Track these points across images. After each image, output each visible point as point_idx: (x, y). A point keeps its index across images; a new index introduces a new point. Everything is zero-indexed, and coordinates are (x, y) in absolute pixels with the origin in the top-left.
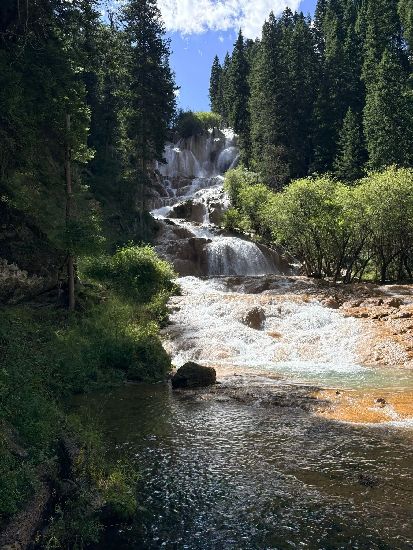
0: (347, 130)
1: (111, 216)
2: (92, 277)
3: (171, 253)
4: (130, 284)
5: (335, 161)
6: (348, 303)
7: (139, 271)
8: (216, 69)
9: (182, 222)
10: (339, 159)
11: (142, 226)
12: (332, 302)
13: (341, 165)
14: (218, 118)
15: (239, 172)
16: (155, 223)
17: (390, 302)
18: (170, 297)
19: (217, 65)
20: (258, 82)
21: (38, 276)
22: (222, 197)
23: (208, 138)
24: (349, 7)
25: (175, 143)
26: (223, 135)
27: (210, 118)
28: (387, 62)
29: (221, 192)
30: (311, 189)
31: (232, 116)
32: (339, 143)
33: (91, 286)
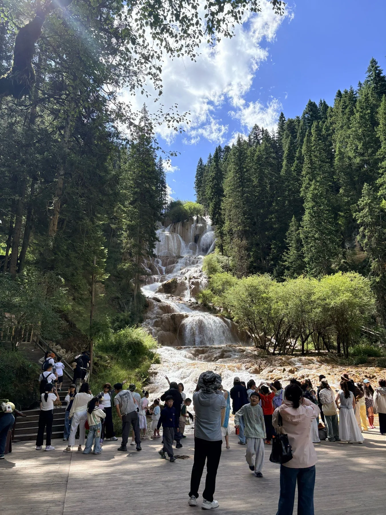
1: (112, 296)
2: (101, 351)
3: (157, 327)
4: (126, 355)
7: (132, 346)
8: (200, 168)
9: (168, 298)
10: (287, 253)
11: (136, 304)
14: (201, 208)
15: (215, 255)
16: (146, 301)
19: (201, 165)
22: (201, 276)
23: (193, 224)
25: (166, 227)
26: (205, 221)
27: (195, 208)
29: (200, 272)
31: (211, 206)
32: (287, 241)
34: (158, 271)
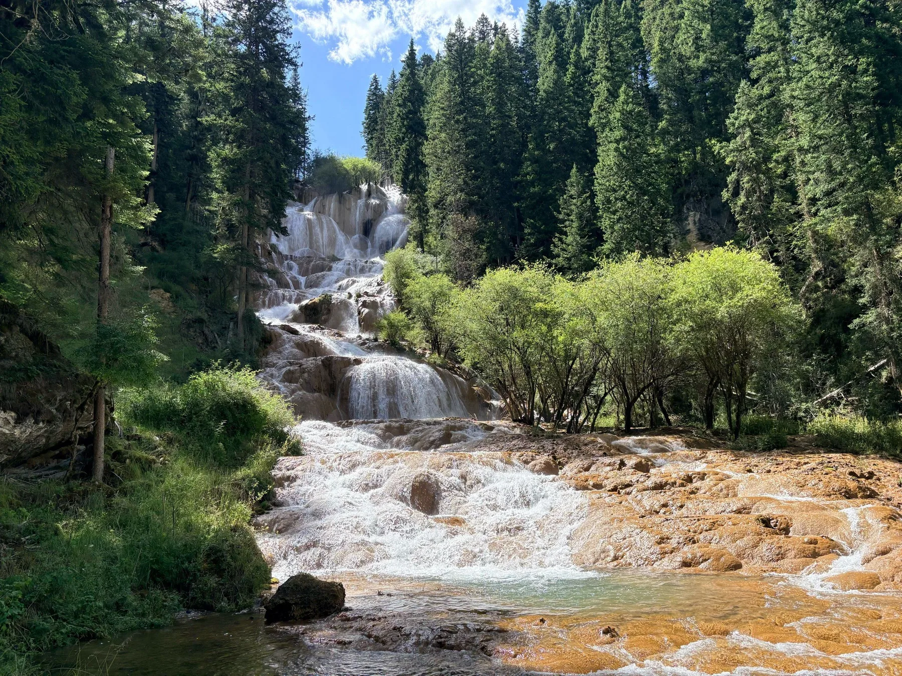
0: (571, 197)
1: (188, 317)
2: (143, 424)
3: (290, 382)
4: (210, 434)
5: (553, 243)
6: (572, 465)
7: (228, 413)
8: (374, 94)
9: (314, 330)
10: (560, 240)
11: (242, 335)
12: (547, 464)
13: (563, 250)
14: (377, 169)
15: (409, 254)
16: (265, 330)
17: (636, 465)
18: (281, 458)
19: (376, 88)
20: (438, 118)
21: (37, 422)
22: (380, 292)
23: (360, 198)
24: (573, 21)
25: (306, 204)
26: (384, 195)
27: (364, 169)
28: (626, 102)
29: (379, 284)
30: (516, 284)
31: (398, 166)
32: (561, 217)
33: (138, 439)
34: (290, 282)
